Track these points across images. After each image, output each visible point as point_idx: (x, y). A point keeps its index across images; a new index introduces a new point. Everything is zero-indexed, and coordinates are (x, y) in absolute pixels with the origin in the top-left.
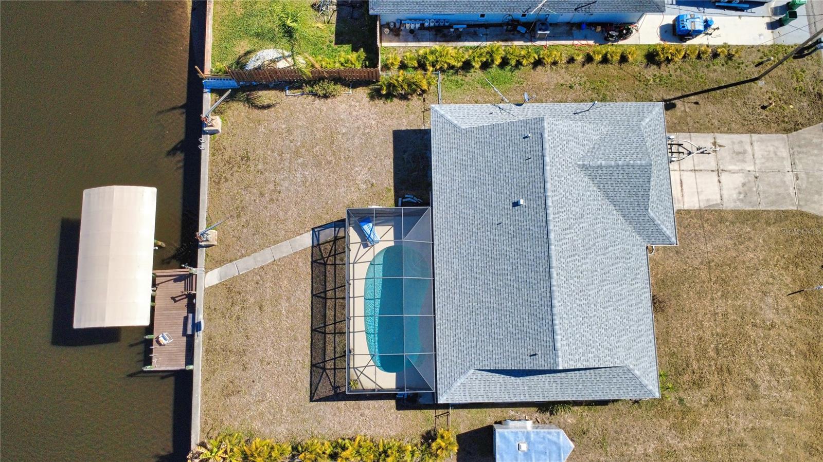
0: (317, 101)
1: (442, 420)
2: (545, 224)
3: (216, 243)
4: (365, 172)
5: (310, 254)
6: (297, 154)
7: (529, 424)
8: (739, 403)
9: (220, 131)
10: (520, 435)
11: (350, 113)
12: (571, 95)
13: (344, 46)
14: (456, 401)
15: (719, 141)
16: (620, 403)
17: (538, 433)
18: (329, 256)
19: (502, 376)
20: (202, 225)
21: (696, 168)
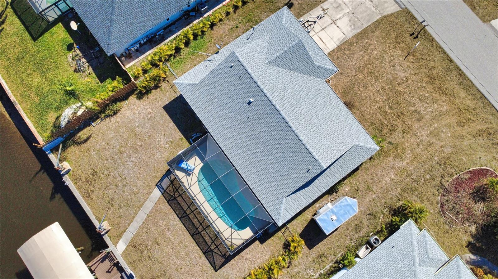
0: (112, 119)
1: (287, 233)
2: (270, 104)
3: (110, 228)
4: (163, 138)
5: (164, 199)
6: (121, 153)
7: (329, 205)
8: (416, 126)
9: (71, 169)
10: (329, 213)
11: (134, 113)
12: (239, 31)
13: (107, 81)
14: (287, 219)
15: (325, 7)
16: (364, 164)
17: (336, 206)
18: (174, 193)
19: (301, 191)
20: (97, 224)
21: (323, 27)
